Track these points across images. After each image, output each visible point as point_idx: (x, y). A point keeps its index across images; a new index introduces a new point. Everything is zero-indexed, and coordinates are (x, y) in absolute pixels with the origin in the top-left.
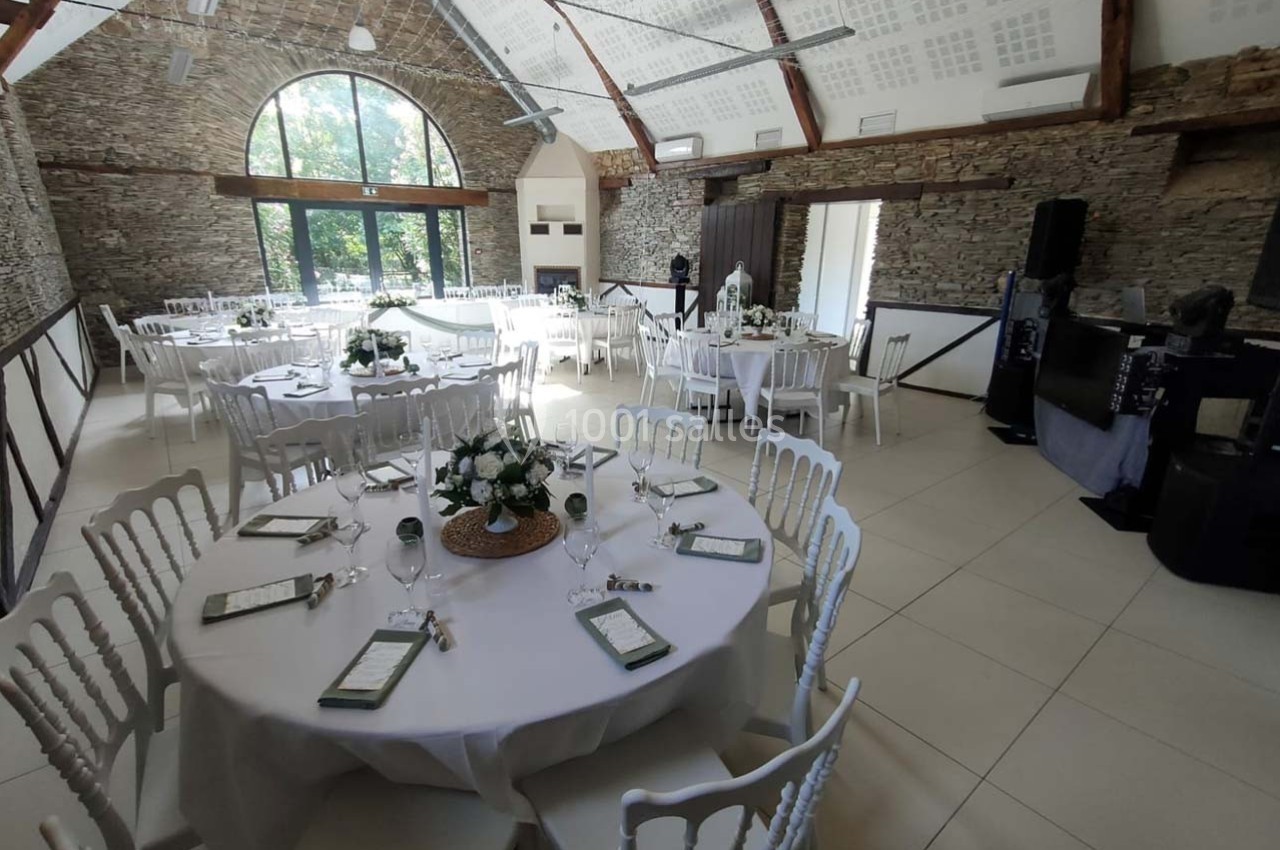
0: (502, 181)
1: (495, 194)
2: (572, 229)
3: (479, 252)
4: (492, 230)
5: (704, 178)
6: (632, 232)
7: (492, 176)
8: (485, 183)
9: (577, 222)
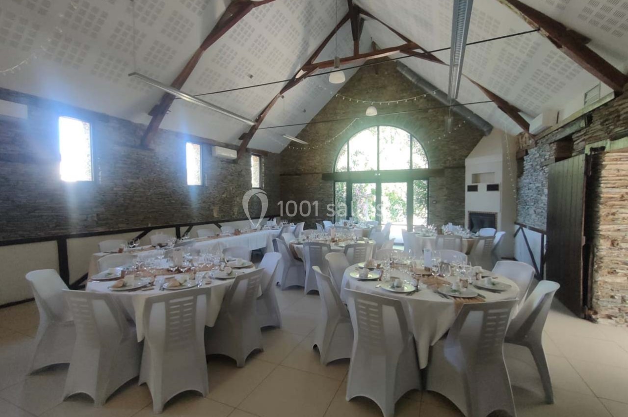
0: (455, 162)
1: (450, 170)
2: (492, 188)
3: (435, 202)
4: (445, 190)
5: (555, 141)
6: (527, 188)
7: (448, 160)
8: (443, 165)
9: (496, 183)
